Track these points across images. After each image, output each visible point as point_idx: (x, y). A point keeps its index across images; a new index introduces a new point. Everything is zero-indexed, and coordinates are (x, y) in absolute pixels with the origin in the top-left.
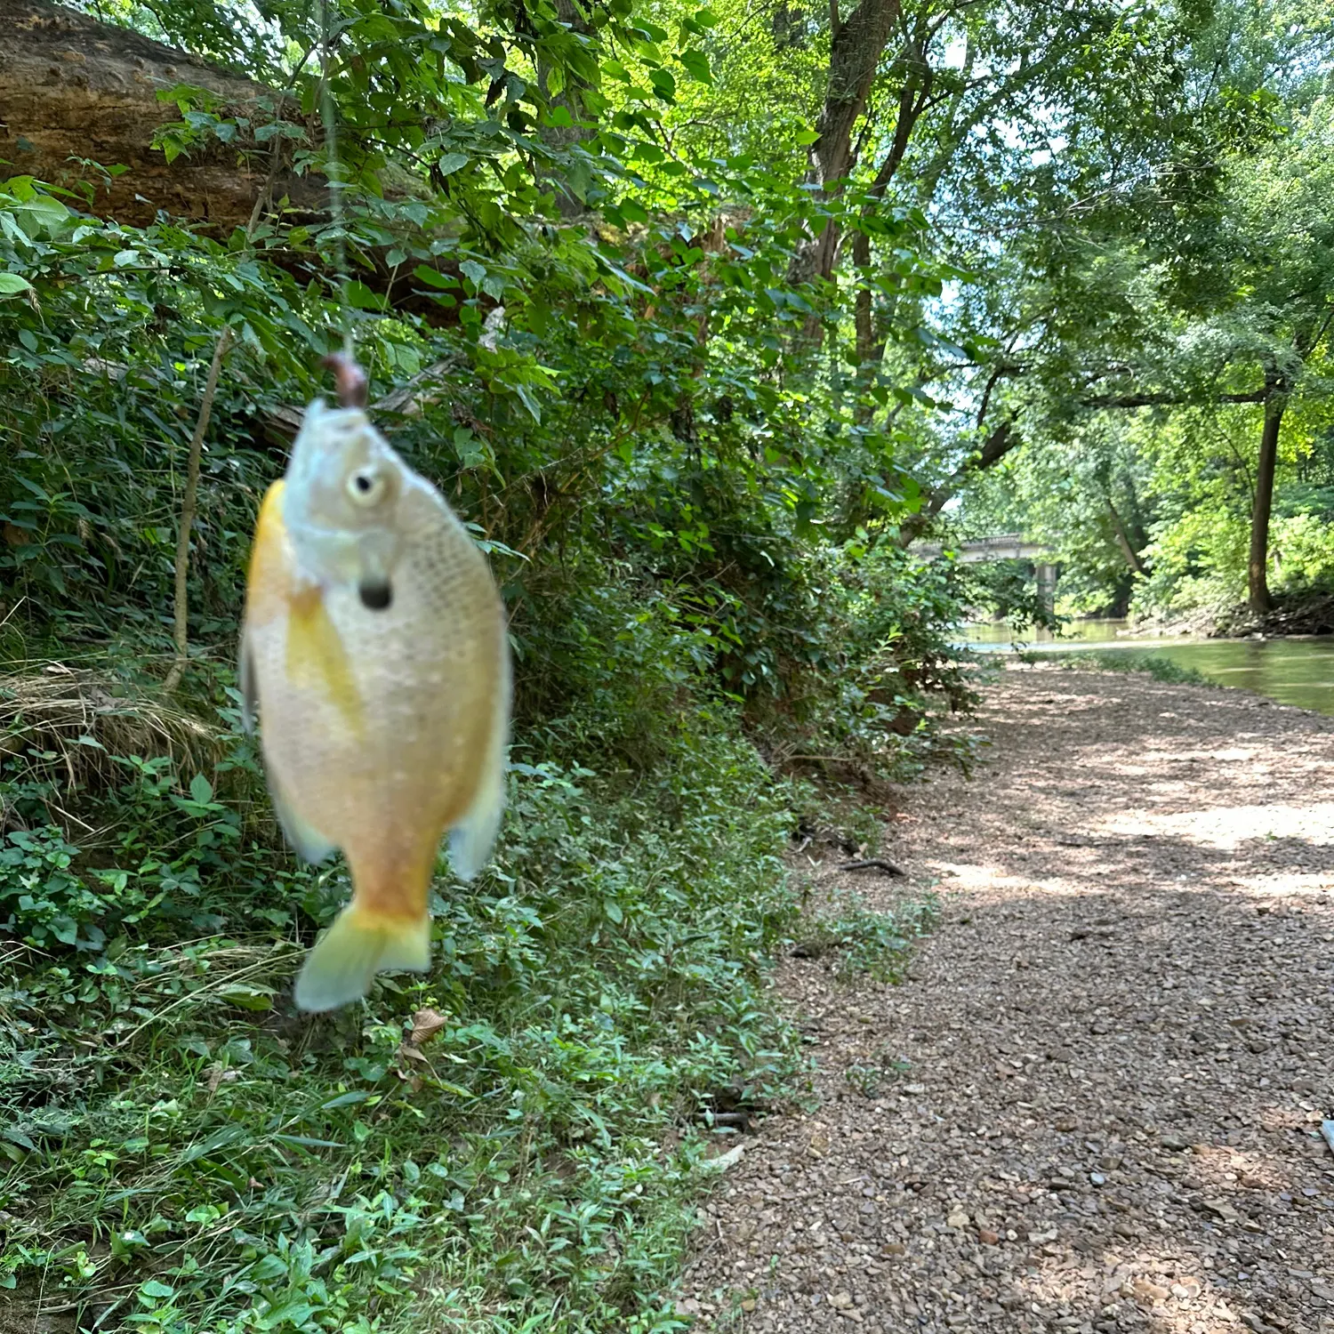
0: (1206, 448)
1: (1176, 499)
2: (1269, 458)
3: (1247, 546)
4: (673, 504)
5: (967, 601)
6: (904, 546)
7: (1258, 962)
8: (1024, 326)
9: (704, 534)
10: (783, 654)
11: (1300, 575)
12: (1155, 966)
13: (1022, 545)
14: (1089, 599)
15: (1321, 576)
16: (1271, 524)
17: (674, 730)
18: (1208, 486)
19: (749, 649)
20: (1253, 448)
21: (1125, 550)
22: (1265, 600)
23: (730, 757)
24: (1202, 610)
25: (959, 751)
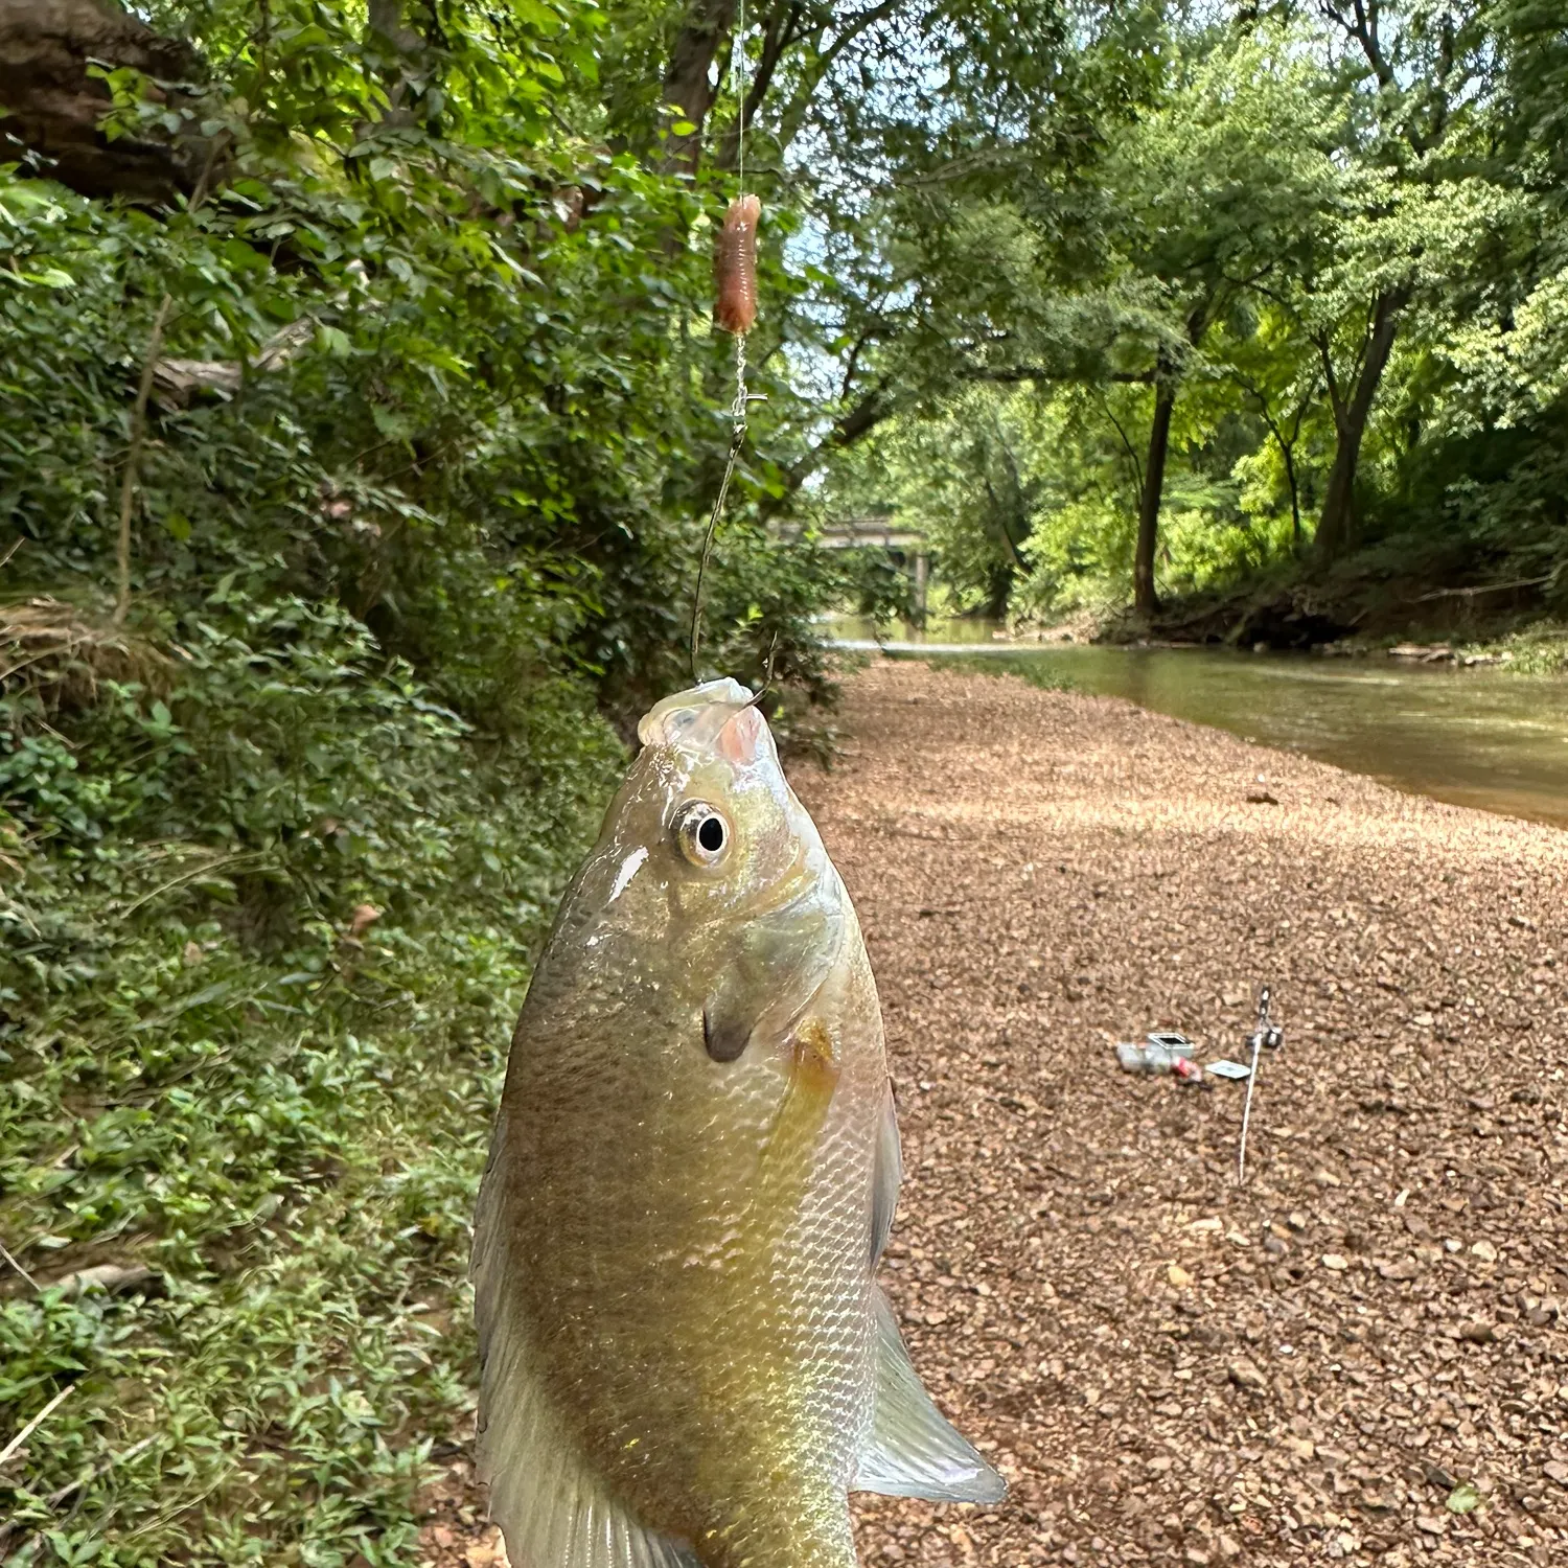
0: (1094, 432)
1: (1058, 488)
2: (1160, 446)
3: (1134, 543)
4: (539, 473)
5: (828, 587)
6: (761, 523)
7: (1089, 934)
8: (897, 284)
9: (569, 503)
10: (638, 630)
11: (1190, 578)
12: (994, 937)
13: (892, 532)
14: (965, 596)
15: (1212, 578)
16: (1162, 520)
17: (530, 702)
18: (1093, 473)
19: (606, 623)
20: (1143, 435)
21: (1005, 543)
22: (1150, 602)
23: (586, 732)
24: (1085, 613)
25: (818, 742)
